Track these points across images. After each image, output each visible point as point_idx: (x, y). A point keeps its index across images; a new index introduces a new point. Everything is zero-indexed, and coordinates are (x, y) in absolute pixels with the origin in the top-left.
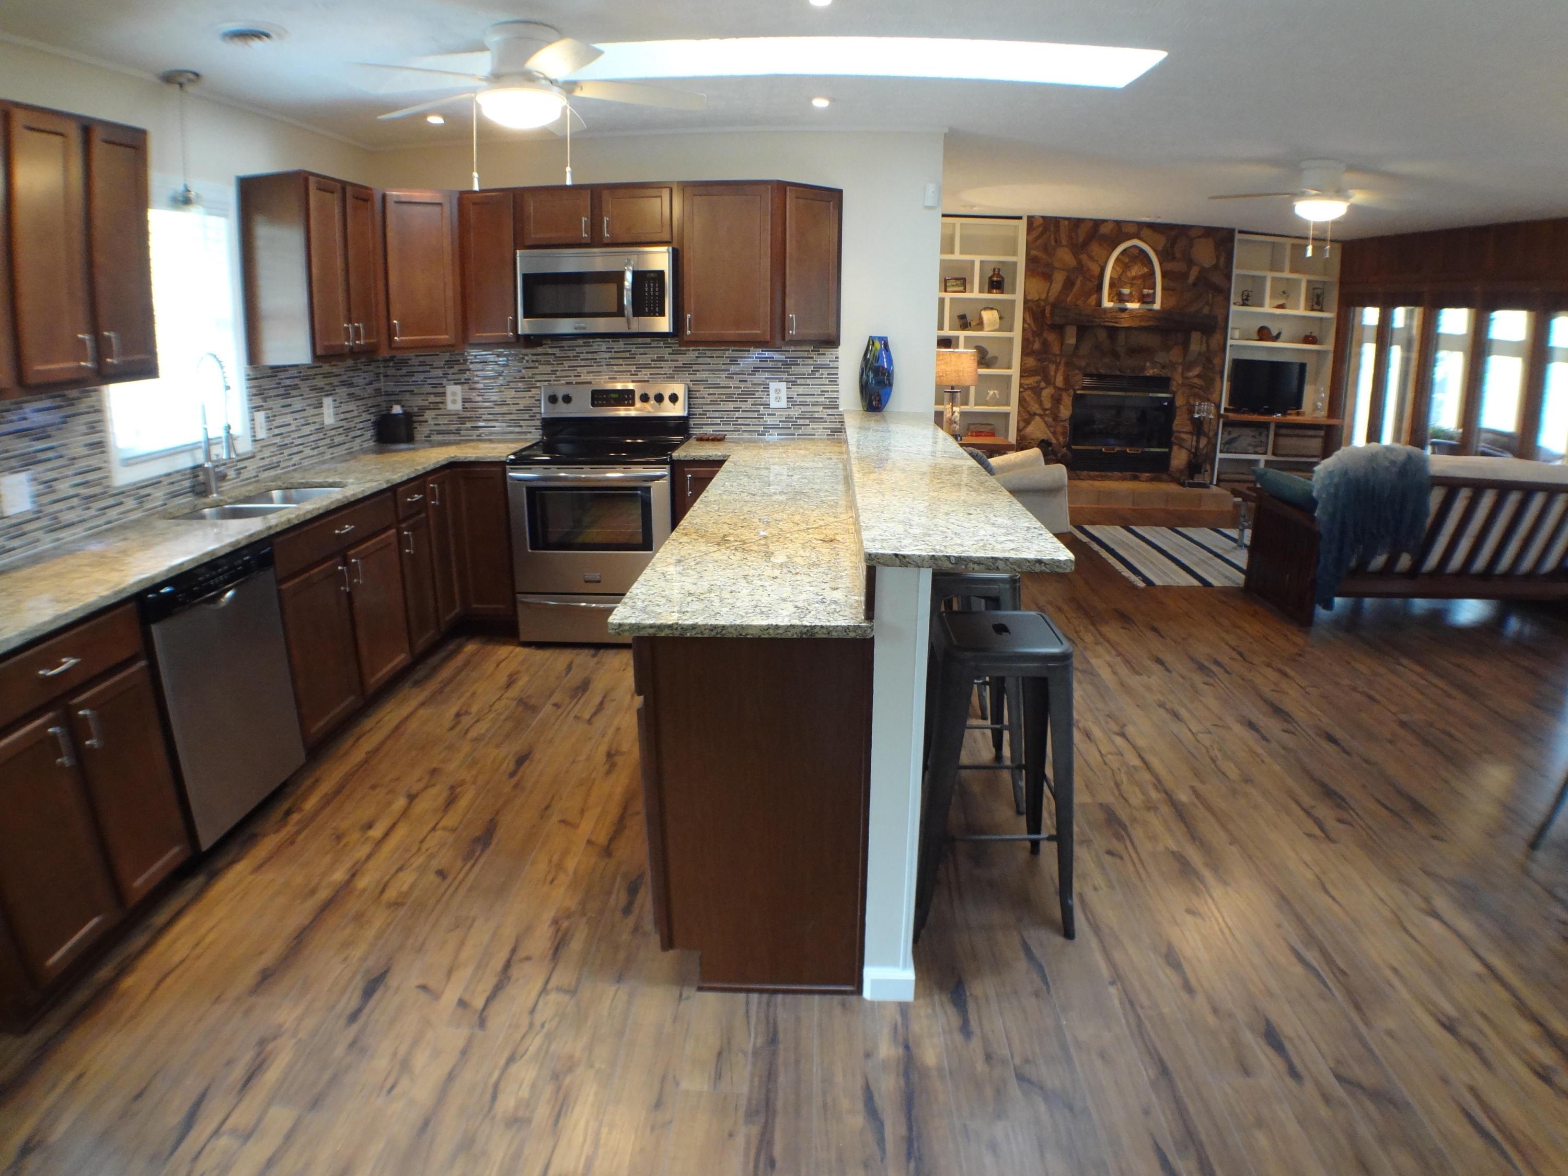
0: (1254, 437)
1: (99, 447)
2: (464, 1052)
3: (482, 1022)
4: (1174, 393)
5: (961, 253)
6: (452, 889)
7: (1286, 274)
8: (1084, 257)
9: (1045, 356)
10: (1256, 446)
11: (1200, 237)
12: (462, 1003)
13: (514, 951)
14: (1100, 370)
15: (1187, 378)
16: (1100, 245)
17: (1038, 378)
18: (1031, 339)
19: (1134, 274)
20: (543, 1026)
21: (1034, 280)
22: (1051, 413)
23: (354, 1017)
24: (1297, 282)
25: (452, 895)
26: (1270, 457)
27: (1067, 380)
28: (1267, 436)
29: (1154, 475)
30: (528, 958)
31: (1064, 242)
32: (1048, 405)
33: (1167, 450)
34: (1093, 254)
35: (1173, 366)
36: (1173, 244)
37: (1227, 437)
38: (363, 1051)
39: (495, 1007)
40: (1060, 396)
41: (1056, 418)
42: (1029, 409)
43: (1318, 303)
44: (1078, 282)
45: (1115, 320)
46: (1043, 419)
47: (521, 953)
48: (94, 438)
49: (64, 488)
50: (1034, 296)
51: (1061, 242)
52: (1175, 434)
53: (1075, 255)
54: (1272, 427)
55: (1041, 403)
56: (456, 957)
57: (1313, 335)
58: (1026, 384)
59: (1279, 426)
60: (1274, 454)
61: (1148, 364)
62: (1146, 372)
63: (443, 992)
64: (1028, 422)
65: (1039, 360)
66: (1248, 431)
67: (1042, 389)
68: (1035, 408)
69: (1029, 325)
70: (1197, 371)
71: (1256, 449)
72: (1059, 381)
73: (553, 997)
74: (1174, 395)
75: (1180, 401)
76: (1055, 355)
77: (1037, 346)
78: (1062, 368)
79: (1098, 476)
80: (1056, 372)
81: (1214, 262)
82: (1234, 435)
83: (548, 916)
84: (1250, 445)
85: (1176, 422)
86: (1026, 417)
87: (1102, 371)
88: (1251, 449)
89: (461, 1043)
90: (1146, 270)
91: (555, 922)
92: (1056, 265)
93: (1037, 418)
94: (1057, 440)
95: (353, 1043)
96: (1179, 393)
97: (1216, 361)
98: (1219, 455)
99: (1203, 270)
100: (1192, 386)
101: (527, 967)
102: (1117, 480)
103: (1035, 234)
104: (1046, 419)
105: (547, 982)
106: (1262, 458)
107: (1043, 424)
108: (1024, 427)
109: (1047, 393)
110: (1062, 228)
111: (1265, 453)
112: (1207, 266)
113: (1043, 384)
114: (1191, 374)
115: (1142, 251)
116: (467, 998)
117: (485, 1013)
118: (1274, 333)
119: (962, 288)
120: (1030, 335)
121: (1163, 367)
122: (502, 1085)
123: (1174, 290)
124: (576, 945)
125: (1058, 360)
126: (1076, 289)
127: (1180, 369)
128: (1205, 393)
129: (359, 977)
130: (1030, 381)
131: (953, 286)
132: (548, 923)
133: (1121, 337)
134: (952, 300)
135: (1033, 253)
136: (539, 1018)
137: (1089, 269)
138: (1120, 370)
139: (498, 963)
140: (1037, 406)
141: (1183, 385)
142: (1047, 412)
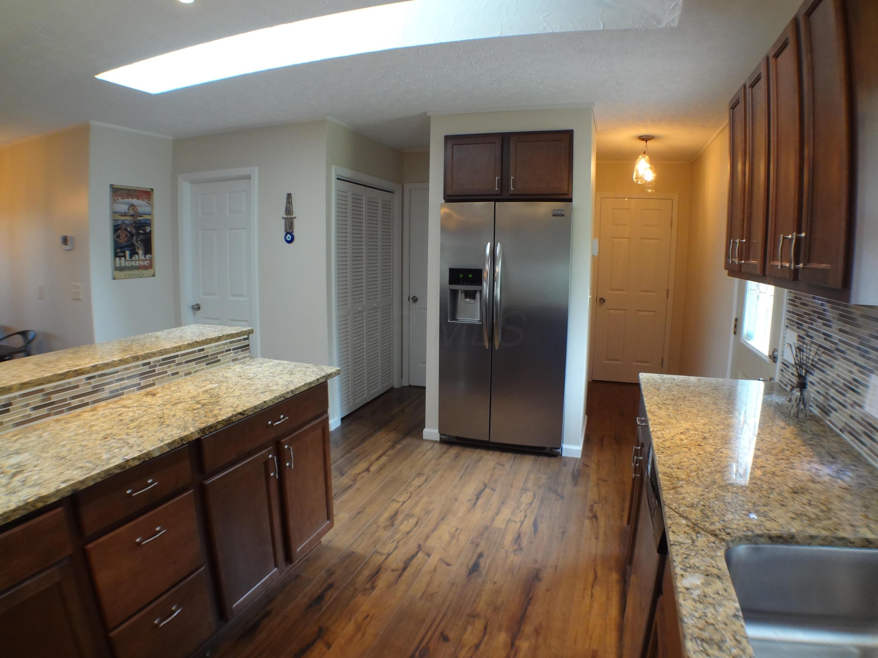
2: (428, 537)
3: (420, 547)
6: (436, 623)
12: (429, 555)
13: (400, 576)
20: (393, 541)
23: (480, 555)
25: (435, 618)
30: (393, 571)
38: (472, 542)
39: (413, 552)
47: (396, 573)
56: (432, 577)
63: (438, 562)
73: (385, 551)
83: (376, 593)
89: (429, 540)
91: (373, 588)
95: (477, 546)
101: (394, 566)
105: (386, 558)
116: (426, 557)
117: (418, 549)
122: (414, 526)
124: (367, 573)
129: (484, 573)
132: (377, 588)
136: (394, 545)
139: (410, 571)
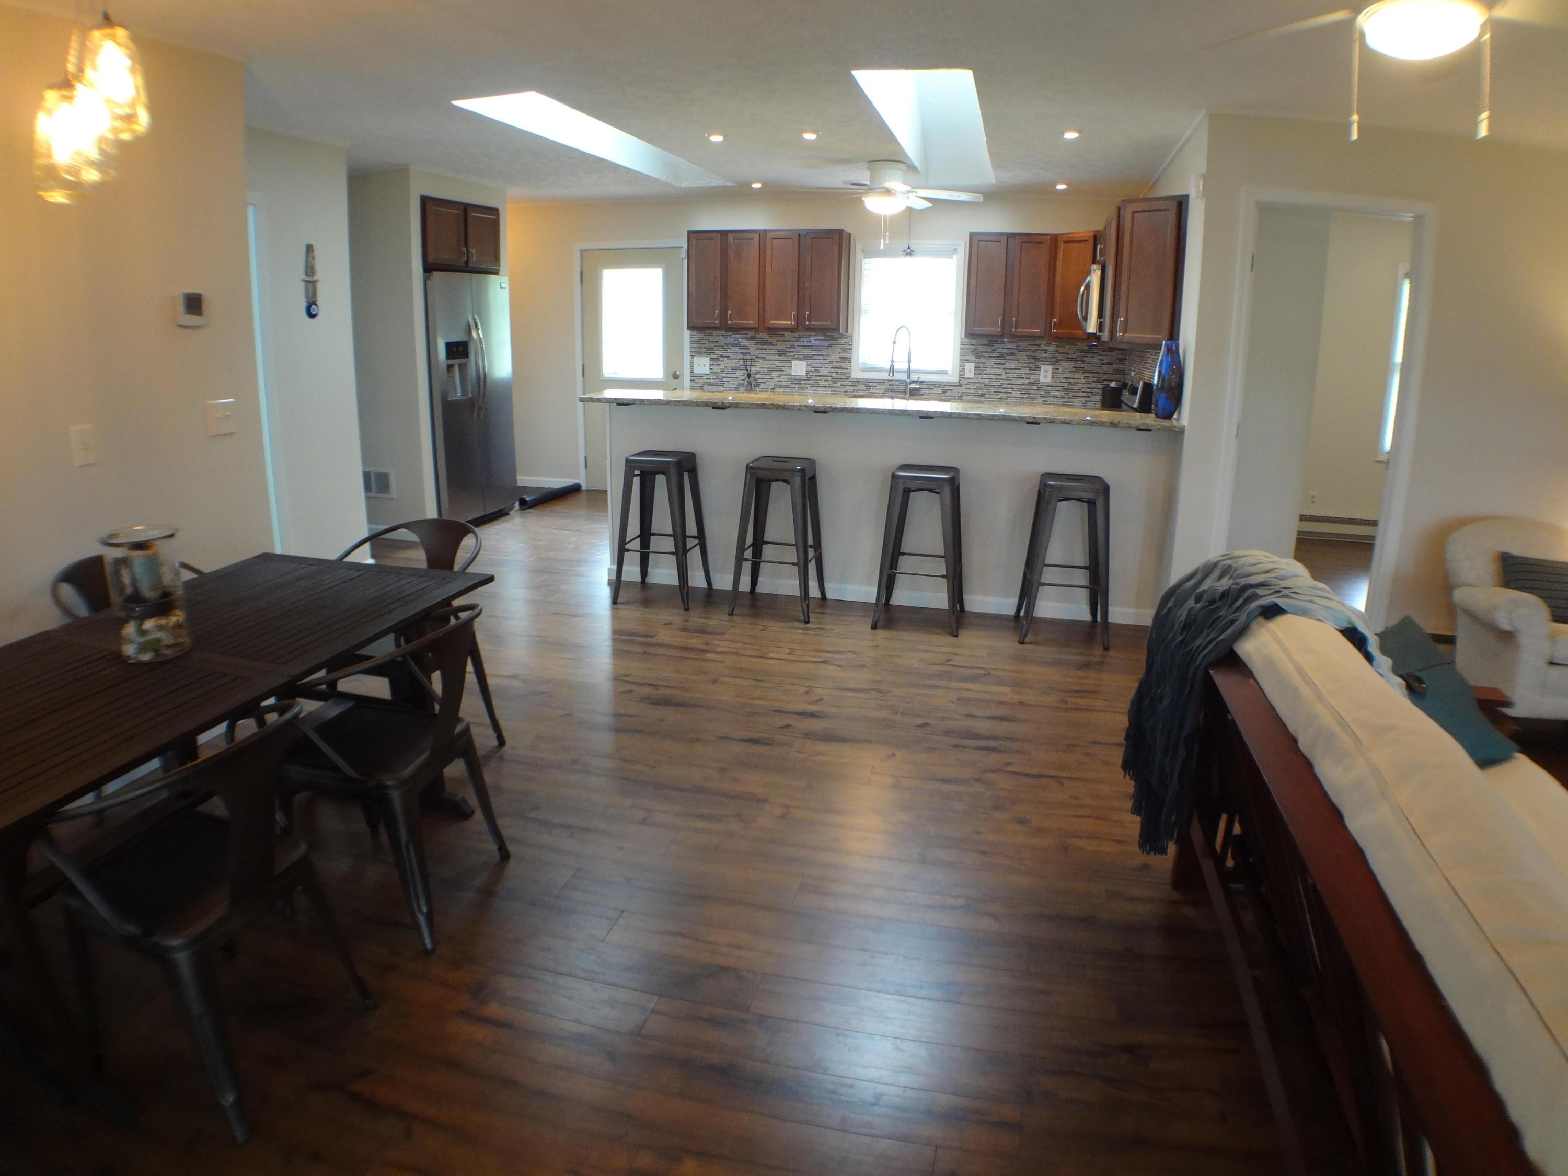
1: (848, 360)
48: (844, 355)
49: (823, 372)
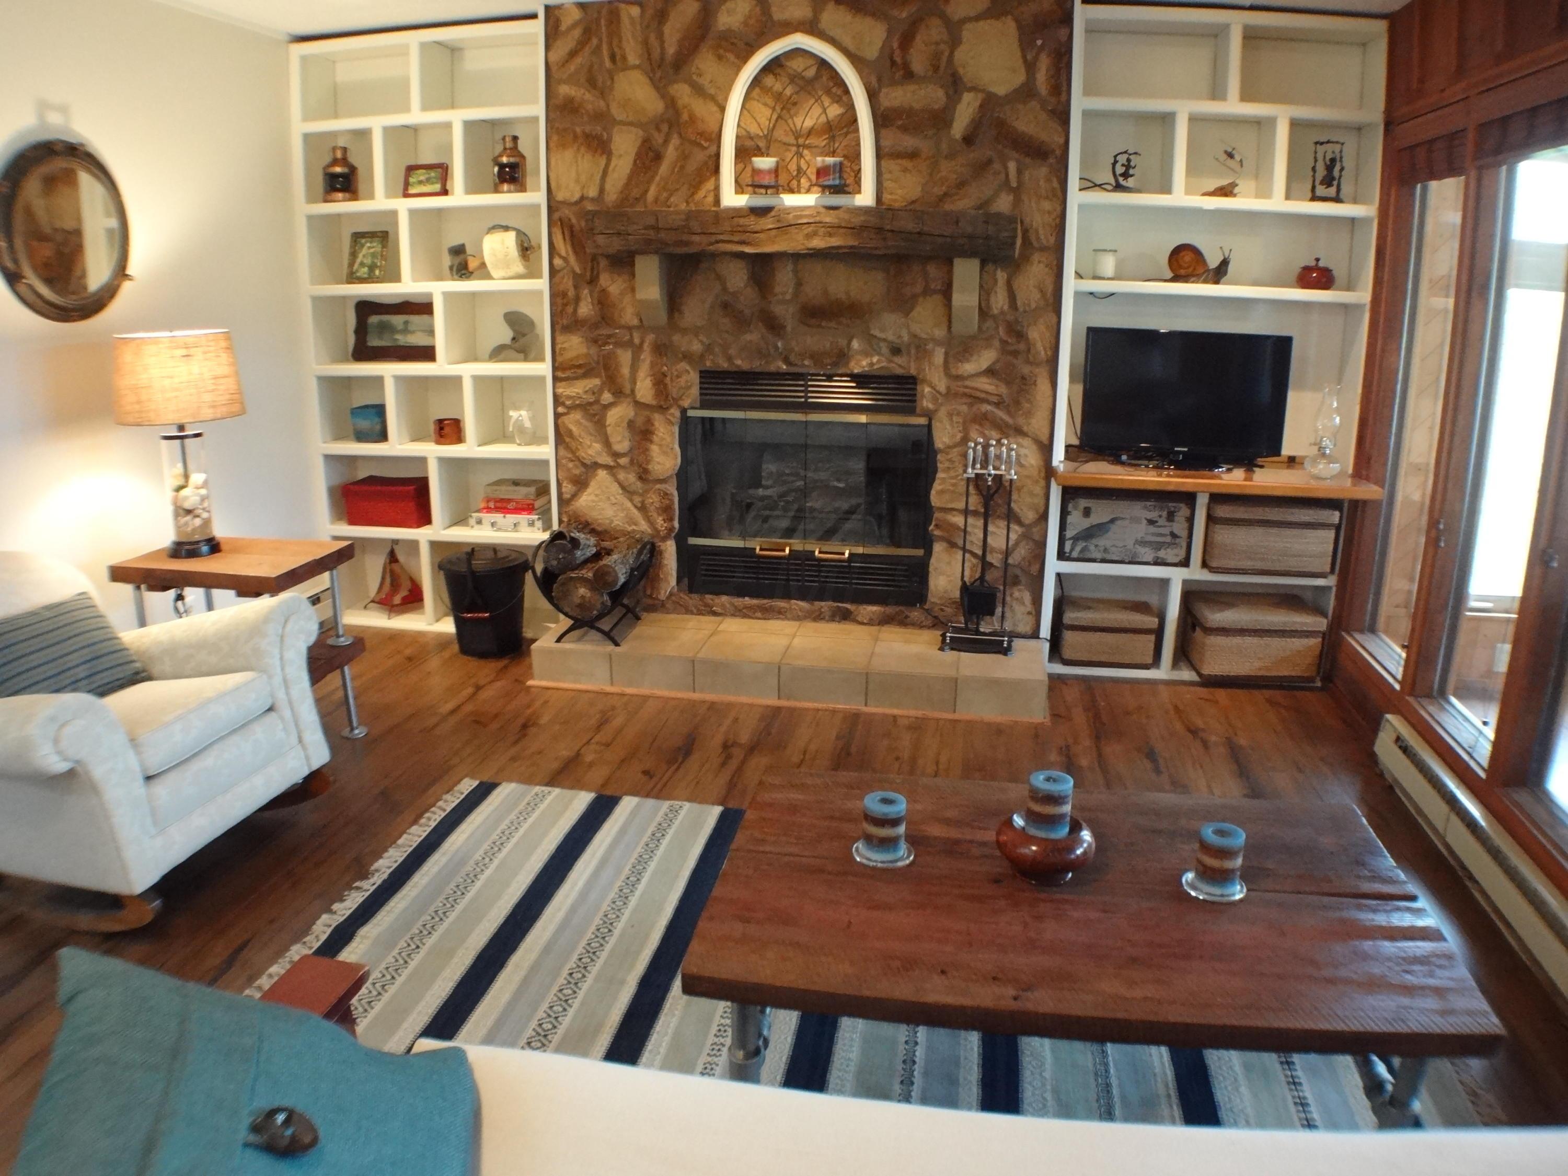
0: (1151, 522)
4: (930, 415)
5: (425, 108)
7: (1233, 106)
8: (682, 91)
9: (605, 331)
10: (1158, 546)
11: (977, 18)
14: (739, 362)
15: (959, 378)
16: (720, 58)
17: (594, 382)
18: (571, 293)
19: (809, 123)
21: (569, 154)
22: (632, 462)
24: (1263, 125)
26: (1195, 573)
27: (660, 383)
28: (1191, 520)
29: (890, 610)
31: (633, 59)
32: (622, 443)
33: (920, 552)
34: (704, 81)
35: (920, 347)
36: (907, 41)
37: (1077, 522)
40: (649, 421)
41: (644, 475)
42: (581, 454)
43: (1328, 181)
44: (671, 153)
45: (744, 237)
46: (614, 475)
50: (569, 192)
51: (624, 58)
52: (937, 515)
53: (660, 87)
54: (1202, 502)
55: (607, 444)
57: (1321, 264)
58: (569, 397)
59: (1217, 498)
60: (1205, 565)
61: (855, 344)
62: (852, 364)
64: (581, 484)
65: (595, 341)
66: (1139, 510)
67: (607, 407)
68: (593, 450)
69: (565, 259)
70: (986, 358)
71: (1162, 554)
72: (645, 389)
74: (930, 420)
75: (943, 436)
76: (630, 329)
77: (585, 309)
78: (646, 357)
79: (750, 608)
80: (634, 368)
81: (1020, 78)
82: (1096, 518)
84: (1143, 543)
85: (937, 486)
86: (577, 472)
87: (741, 363)
88: (1147, 554)
90: (835, 111)
92: (617, 113)
93: (602, 474)
94: (651, 523)
96: (942, 413)
97: (1037, 334)
98: (1053, 566)
99: (990, 102)
100: (974, 398)
102: (798, 618)
103: (563, 47)
104: (622, 476)
106: (1177, 577)
107: (615, 488)
108: (574, 496)
109: (619, 415)
110: (625, 20)
111: (1185, 563)
112: (1001, 90)
113: (607, 397)
114: (968, 368)
115: (823, 64)
118: (1213, 261)
119: (437, 187)
120: (568, 284)
121: (896, 351)
123: (913, 155)
125: (637, 341)
126: (664, 168)
127: (939, 356)
128: (1009, 413)
130: (577, 389)
131: (420, 182)
133: (784, 279)
134: (413, 213)
135: (565, 90)
137: (693, 119)
138: (786, 360)
140: (597, 446)
141: (950, 394)
142: (623, 461)
